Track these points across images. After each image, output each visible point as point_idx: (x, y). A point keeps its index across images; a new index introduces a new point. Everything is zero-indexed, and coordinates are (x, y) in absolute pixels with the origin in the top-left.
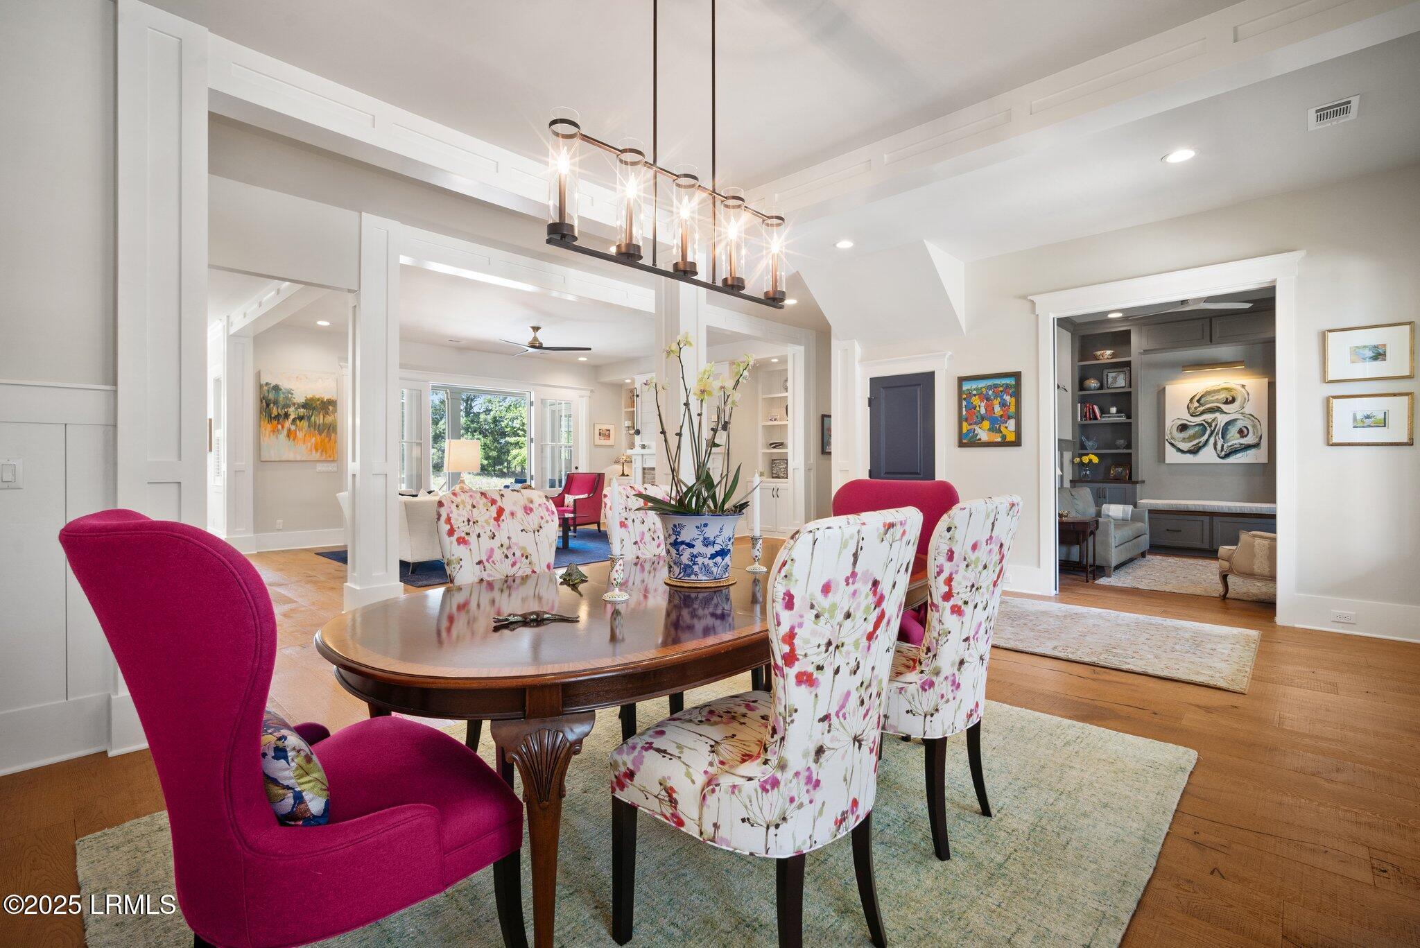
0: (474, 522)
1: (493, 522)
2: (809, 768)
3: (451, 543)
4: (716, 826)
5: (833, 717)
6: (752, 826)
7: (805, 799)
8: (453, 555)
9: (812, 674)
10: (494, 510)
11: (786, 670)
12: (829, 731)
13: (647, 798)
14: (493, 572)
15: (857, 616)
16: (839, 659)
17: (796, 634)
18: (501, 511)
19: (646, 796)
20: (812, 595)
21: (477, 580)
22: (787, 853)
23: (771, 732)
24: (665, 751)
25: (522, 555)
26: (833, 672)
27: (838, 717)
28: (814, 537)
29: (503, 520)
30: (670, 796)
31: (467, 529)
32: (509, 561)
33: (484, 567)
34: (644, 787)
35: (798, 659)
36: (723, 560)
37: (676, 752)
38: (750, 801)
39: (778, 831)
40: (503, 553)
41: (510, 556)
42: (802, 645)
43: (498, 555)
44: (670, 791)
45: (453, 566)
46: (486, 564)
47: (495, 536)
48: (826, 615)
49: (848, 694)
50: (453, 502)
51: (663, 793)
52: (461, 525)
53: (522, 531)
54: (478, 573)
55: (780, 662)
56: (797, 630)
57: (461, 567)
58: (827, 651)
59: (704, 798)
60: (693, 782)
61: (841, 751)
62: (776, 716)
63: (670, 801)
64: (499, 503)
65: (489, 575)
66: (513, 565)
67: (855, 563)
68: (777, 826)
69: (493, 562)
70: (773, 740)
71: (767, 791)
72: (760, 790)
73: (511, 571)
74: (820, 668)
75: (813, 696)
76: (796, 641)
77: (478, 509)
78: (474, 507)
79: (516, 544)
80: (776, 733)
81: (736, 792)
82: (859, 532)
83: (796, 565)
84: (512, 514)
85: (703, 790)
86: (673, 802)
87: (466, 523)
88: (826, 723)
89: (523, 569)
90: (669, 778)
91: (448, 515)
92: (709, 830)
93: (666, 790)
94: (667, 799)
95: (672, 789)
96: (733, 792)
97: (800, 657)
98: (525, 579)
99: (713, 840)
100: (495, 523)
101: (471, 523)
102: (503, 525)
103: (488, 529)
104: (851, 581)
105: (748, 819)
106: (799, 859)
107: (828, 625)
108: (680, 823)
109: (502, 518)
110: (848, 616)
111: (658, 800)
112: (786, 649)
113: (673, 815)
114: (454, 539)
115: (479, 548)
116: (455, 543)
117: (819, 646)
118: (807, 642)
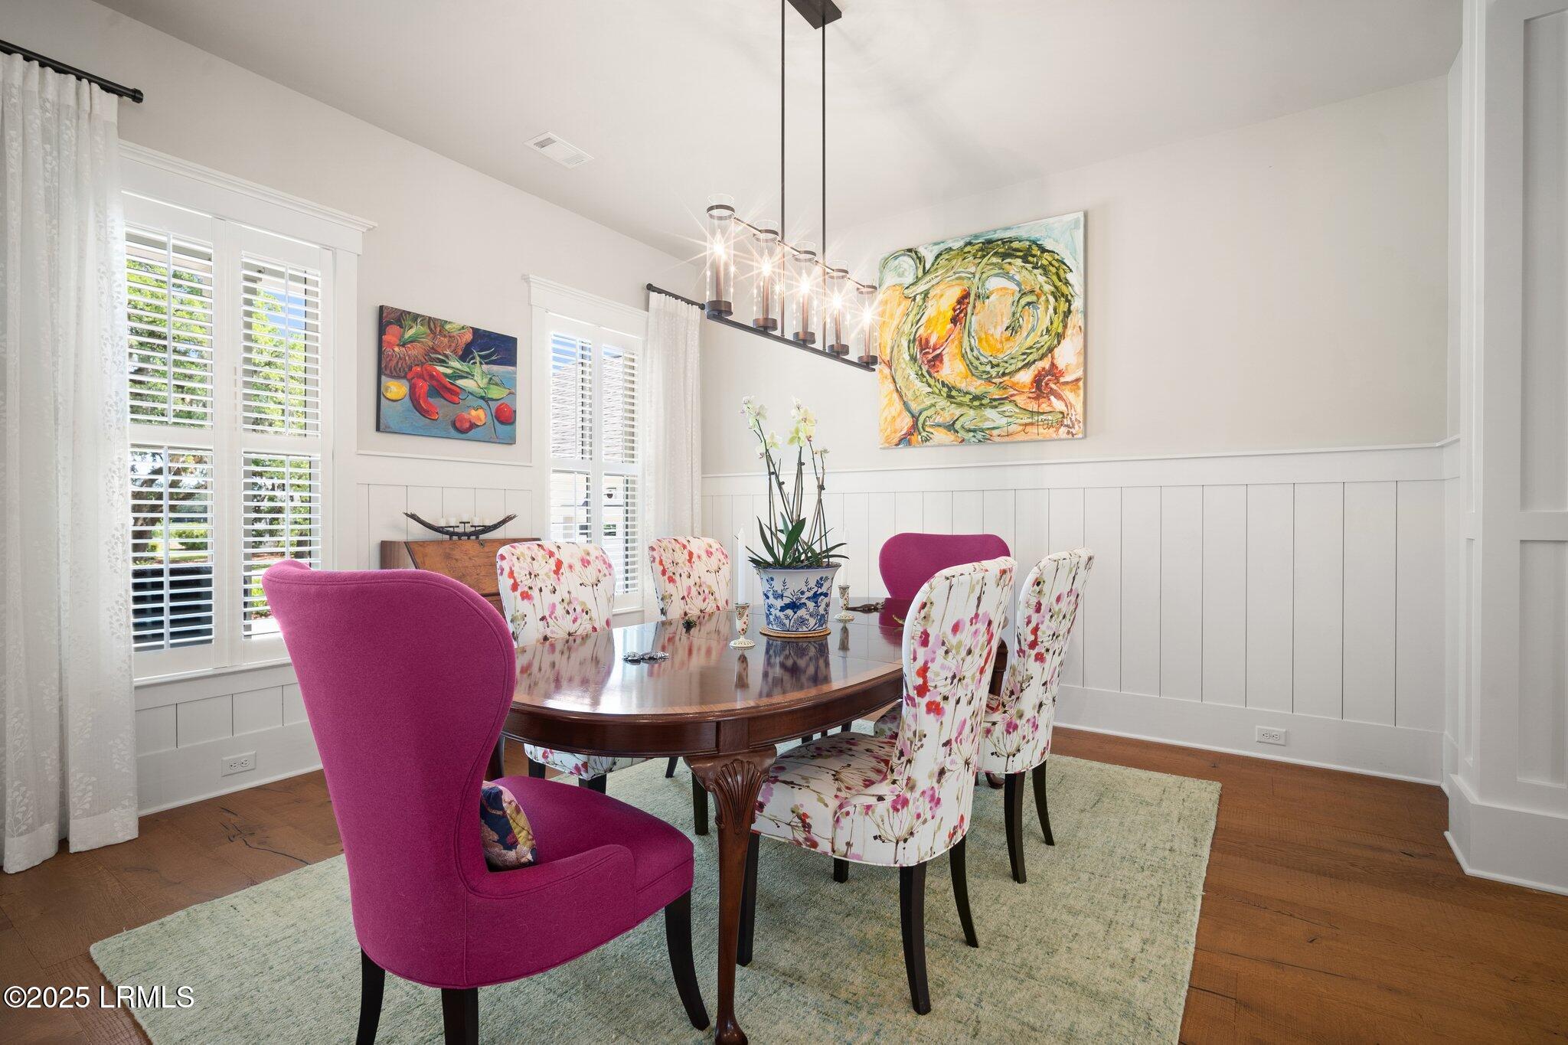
0: (535, 576)
1: (553, 575)
2: (933, 787)
3: (516, 598)
4: (849, 844)
5: (953, 742)
6: (883, 842)
7: (928, 816)
8: (518, 611)
9: (939, 704)
10: (552, 562)
11: (918, 700)
12: (950, 755)
13: (778, 827)
14: (556, 629)
15: (976, 653)
16: (960, 692)
17: (929, 668)
18: (559, 564)
19: (777, 824)
20: (944, 633)
21: (541, 637)
22: (912, 862)
23: (898, 755)
24: (792, 783)
25: (583, 611)
26: (955, 702)
27: (957, 743)
28: (951, 583)
29: (562, 574)
30: (803, 821)
31: (529, 583)
32: (570, 618)
33: (547, 623)
34: (775, 817)
35: (929, 690)
36: (795, 613)
37: (803, 782)
38: (882, 821)
39: (906, 845)
40: (565, 608)
41: (571, 611)
42: (933, 677)
43: (560, 611)
44: (803, 818)
45: (518, 623)
46: (549, 620)
47: (555, 590)
48: (954, 651)
49: (965, 722)
50: (513, 554)
51: (796, 820)
52: (524, 578)
53: (581, 585)
54: (542, 629)
55: (913, 693)
56: (929, 665)
57: (526, 623)
58: (952, 683)
59: (838, 820)
60: (826, 805)
61: (957, 773)
62: (905, 741)
63: (804, 826)
64: (557, 556)
65: (552, 632)
66: (575, 621)
67: (978, 606)
68: (905, 841)
69: (555, 618)
70: (899, 762)
71: (898, 810)
72: (891, 810)
73: (572, 628)
74: (946, 698)
75: (939, 723)
76: (928, 674)
77: (538, 561)
78: (534, 559)
79: (577, 599)
80: (903, 756)
81: (870, 813)
82: (983, 578)
83: (933, 608)
84: (571, 567)
85: (836, 813)
86: (807, 827)
87: (528, 576)
88: (948, 747)
89: (583, 626)
90: (802, 806)
91: (511, 569)
92: (841, 847)
93: (799, 817)
94: (800, 825)
95: (805, 815)
96: (867, 814)
97: (931, 689)
98: (585, 638)
99: (845, 856)
100: (555, 576)
101: (533, 576)
102: (562, 578)
103: (548, 583)
104: (974, 621)
105: (880, 836)
106: (922, 867)
107: (955, 660)
108: (814, 845)
109: (561, 571)
110: (969, 652)
111: (790, 827)
112: (920, 681)
113: (807, 839)
114: (518, 593)
115: (543, 602)
116: (519, 598)
117: (946, 679)
118: (937, 674)
